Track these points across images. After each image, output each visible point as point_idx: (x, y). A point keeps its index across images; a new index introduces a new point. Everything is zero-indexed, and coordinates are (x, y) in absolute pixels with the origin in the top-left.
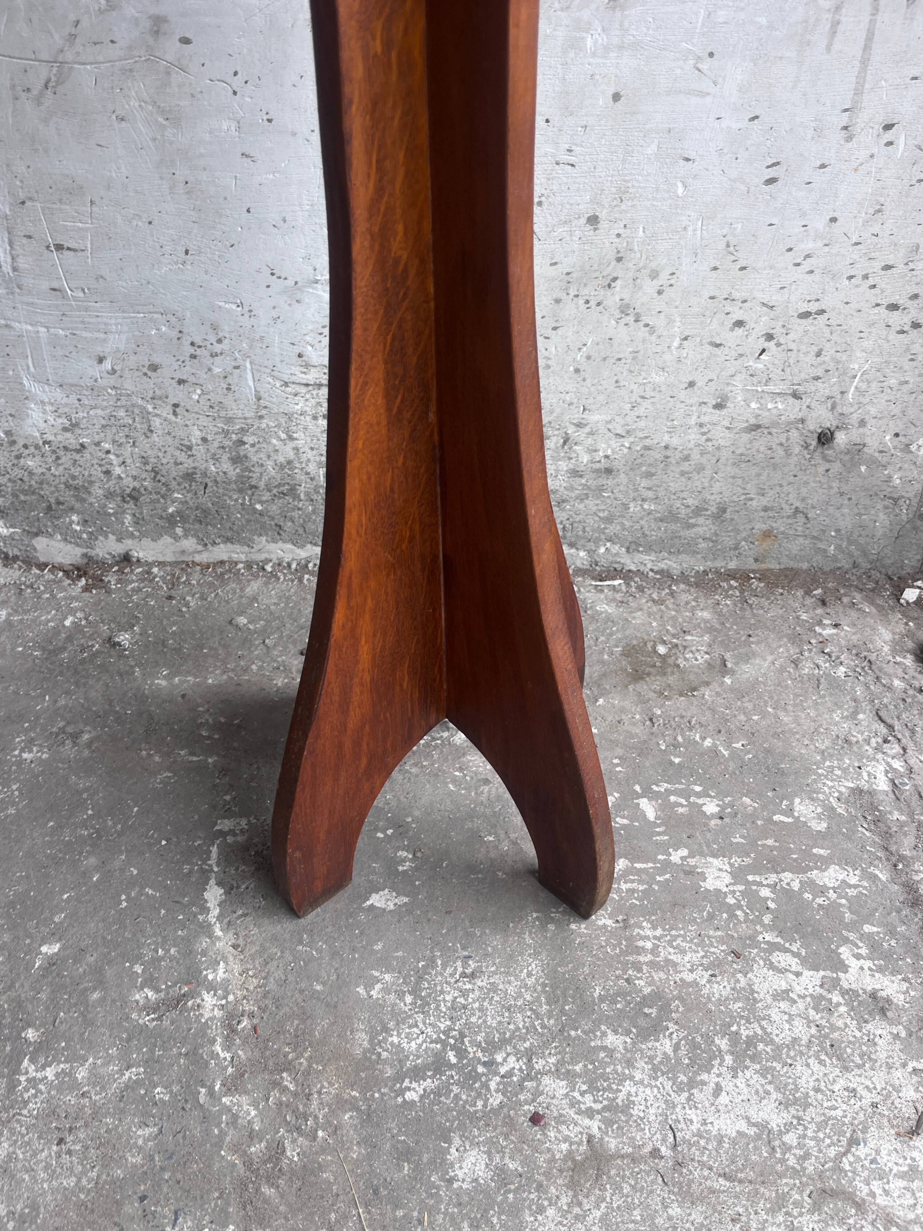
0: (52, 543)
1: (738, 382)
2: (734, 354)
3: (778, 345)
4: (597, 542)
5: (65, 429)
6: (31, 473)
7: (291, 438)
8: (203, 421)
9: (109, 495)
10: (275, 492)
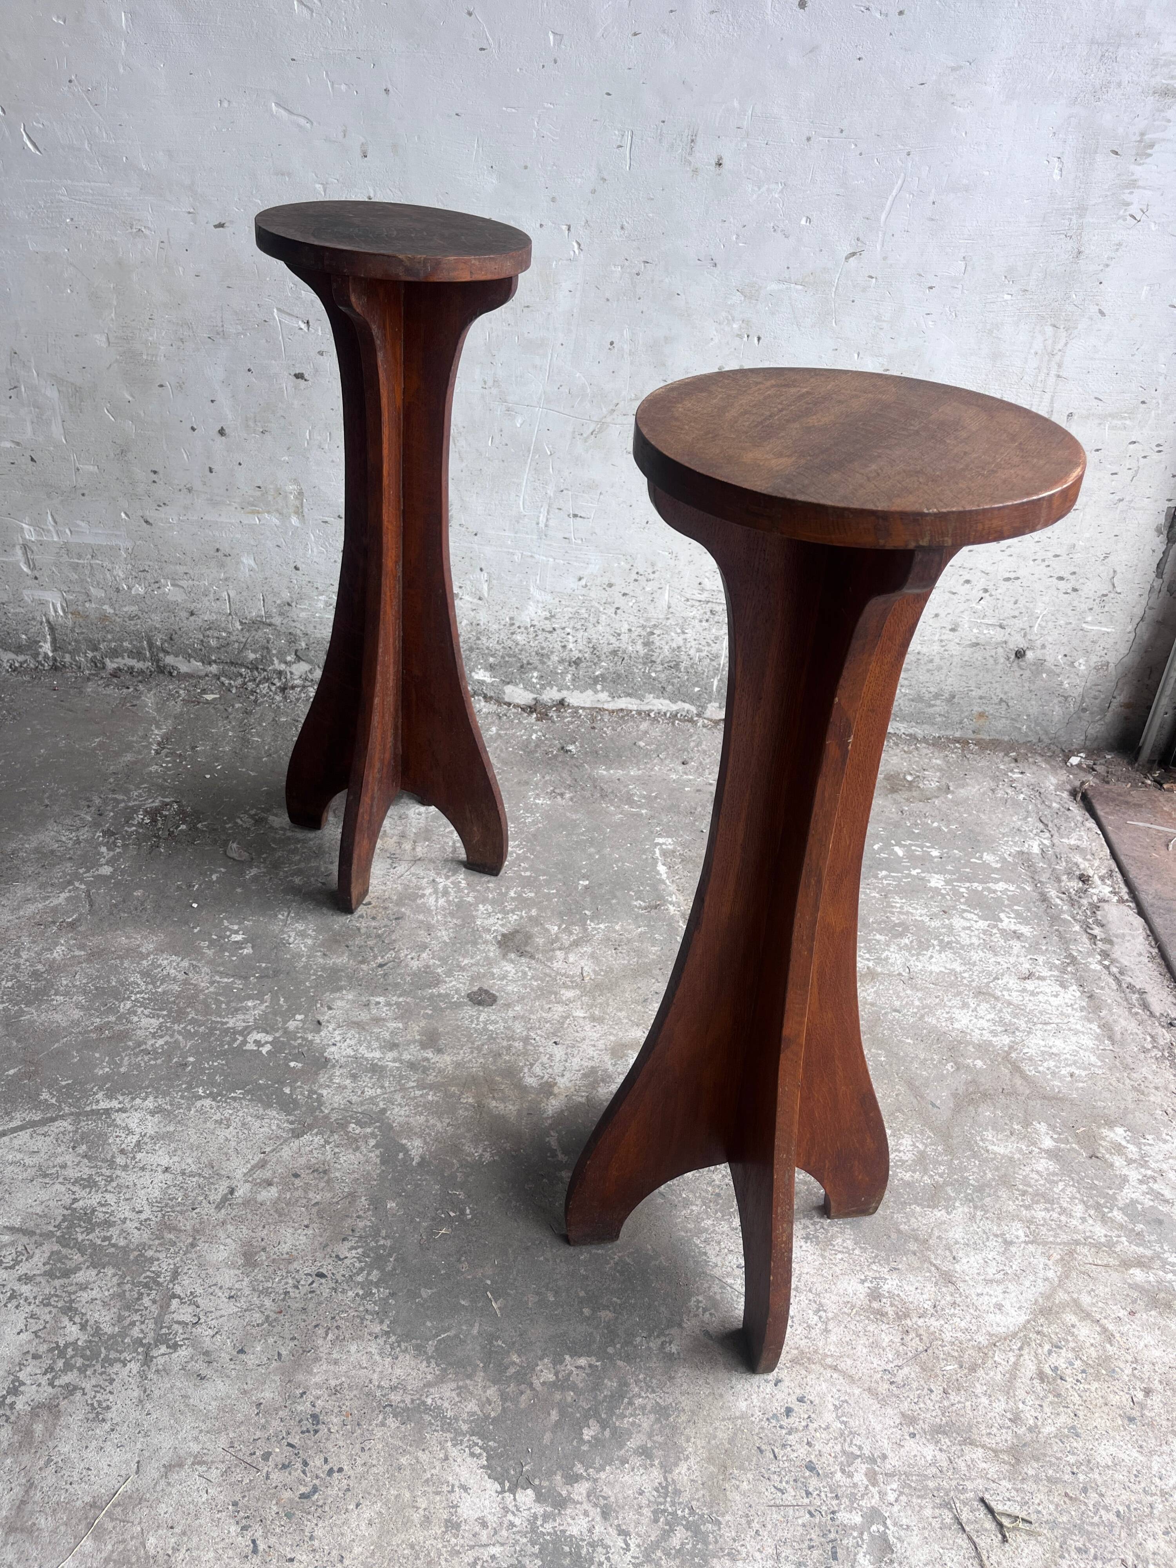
0: (516, 689)
1: (966, 616)
2: (963, 599)
3: (991, 595)
5: (546, 619)
6: (517, 644)
7: (684, 633)
8: (632, 619)
9: (562, 661)
10: (666, 665)
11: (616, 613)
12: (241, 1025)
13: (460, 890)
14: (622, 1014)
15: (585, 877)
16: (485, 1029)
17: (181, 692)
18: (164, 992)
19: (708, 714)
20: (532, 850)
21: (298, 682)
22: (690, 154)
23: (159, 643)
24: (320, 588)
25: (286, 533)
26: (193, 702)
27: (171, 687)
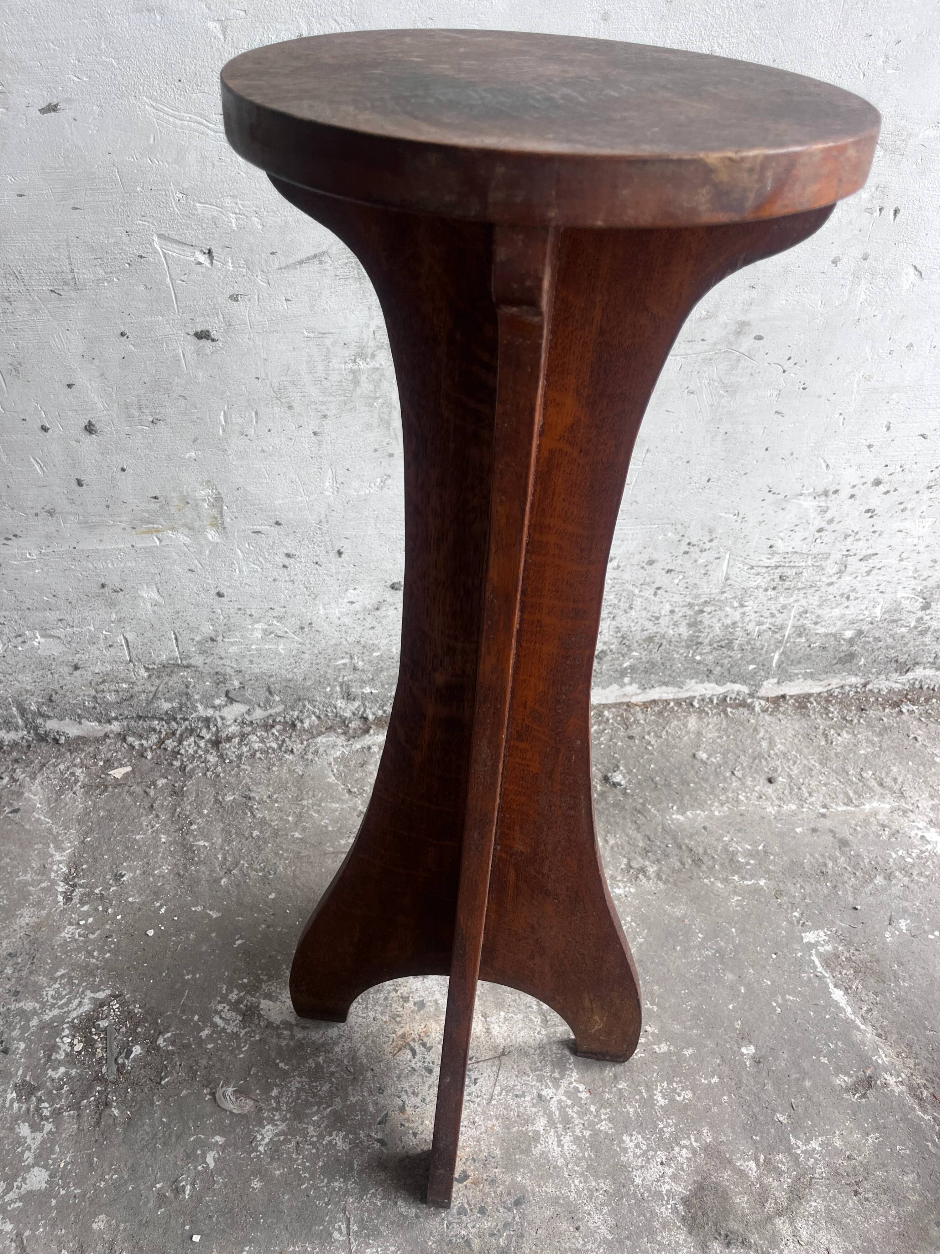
7: (742, 606)
10: (715, 645)
11: (655, 594)
13: (583, 1108)
17: (78, 772)
19: (762, 692)
21: (234, 729)
23: (34, 708)
24: (255, 615)
25: (201, 553)
26: (98, 787)
27: (62, 767)
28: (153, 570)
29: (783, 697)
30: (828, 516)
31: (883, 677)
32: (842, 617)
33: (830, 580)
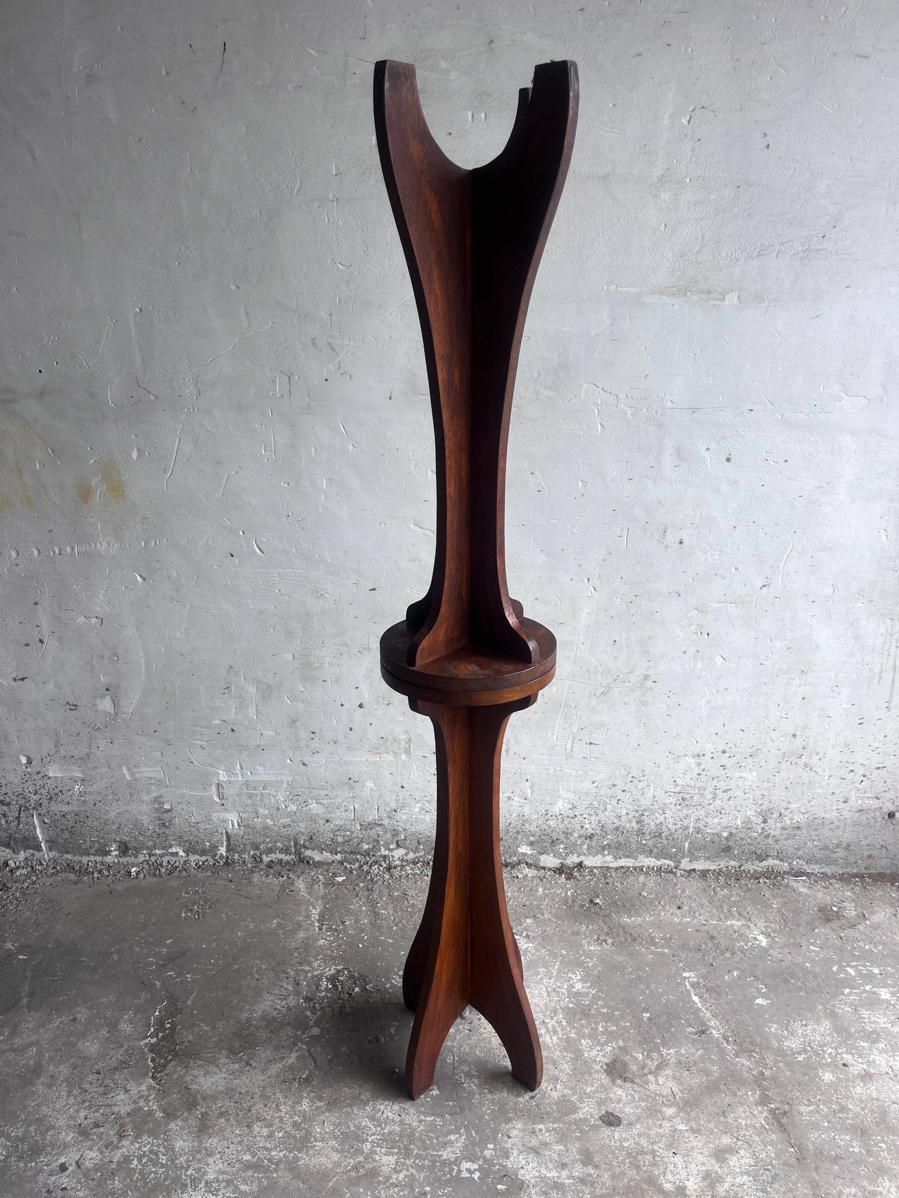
0: (549, 857)
1: (853, 792)
2: (851, 782)
3: (868, 779)
4: (793, 859)
5: (570, 809)
6: (550, 827)
7: (664, 813)
8: (629, 806)
9: (580, 836)
10: (652, 835)
11: (618, 803)
12: (452, 1157)
13: (563, 1029)
14: (711, 1125)
15: (646, 1010)
16: (622, 1146)
17: (320, 877)
18: (390, 1133)
19: (682, 866)
20: (602, 991)
21: (398, 863)
22: (663, 538)
23: (302, 842)
24: (418, 799)
25: (397, 765)
26: (330, 884)
27: (312, 874)
28: (374, 772)
29: (694, 870)
30: (702, 767)
31: (749, 862)
32: (719, 824)
33: (709, 802)
